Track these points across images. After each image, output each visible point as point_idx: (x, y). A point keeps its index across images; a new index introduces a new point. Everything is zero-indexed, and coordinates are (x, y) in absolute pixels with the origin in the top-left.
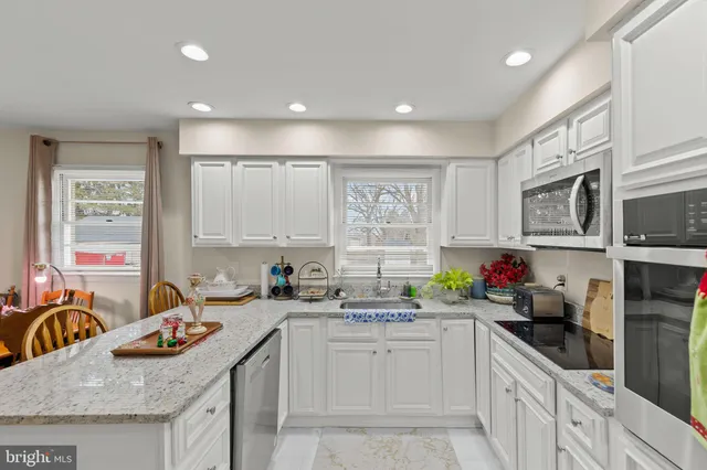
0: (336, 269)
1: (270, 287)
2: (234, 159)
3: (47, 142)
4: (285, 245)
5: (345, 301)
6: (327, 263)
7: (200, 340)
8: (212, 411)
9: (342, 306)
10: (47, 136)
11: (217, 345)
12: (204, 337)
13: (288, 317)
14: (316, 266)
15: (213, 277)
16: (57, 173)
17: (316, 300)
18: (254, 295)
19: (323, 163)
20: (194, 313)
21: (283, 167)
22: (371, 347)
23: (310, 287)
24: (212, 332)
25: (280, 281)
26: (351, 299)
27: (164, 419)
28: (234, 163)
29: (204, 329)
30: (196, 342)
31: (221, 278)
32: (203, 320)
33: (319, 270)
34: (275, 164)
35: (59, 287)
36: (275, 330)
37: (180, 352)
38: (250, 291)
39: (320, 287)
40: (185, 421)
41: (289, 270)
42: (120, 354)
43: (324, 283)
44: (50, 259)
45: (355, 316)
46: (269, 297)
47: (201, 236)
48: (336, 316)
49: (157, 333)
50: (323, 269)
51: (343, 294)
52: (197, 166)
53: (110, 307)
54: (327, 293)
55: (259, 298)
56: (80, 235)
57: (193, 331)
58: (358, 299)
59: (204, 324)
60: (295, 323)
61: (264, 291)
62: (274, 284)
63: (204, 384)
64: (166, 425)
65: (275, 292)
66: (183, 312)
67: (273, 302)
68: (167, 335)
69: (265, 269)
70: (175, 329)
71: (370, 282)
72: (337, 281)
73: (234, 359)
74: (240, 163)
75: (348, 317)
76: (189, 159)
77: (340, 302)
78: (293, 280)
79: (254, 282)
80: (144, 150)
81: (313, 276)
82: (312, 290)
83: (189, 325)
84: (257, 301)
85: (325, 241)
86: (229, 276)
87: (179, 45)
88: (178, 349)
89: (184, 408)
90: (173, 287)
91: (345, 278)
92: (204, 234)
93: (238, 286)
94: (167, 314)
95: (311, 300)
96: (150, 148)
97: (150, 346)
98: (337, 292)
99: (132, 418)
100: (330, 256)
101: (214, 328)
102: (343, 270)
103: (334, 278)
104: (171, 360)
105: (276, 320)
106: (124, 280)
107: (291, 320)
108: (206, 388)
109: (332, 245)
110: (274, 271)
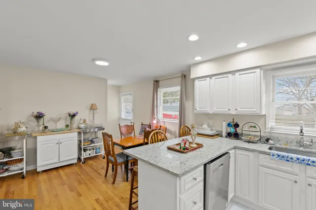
0: (267, 127)
1: (227, 132)
2: (211, 76)
3: (157, 81)
4: (234, 113)
5: (273, 146)
6: (260, 123)
7: (194, 149)
8: (195, 179)
9: (270, 149)
10: (157, 79)
11: (200, 153)
12: (195, 149)
13: (235, 148)
14: (253, 125)
15: (202, 126)
16: (159, 90)
17: (252, 142)
18: (219, 135)
19: (258, 70)
20: (192, 139)
21: (234, 76)
22: (294, 178)
23: (249, 135)
24: (199, 148)
25: (232, 130)
26: (278, 145)
27: (176, 175)
28: (211, 78)
29: (196, 146)
30: (192, 150)
31: (205, 126)
32: (196, 142)
33: (255, 127)
34: (230, 75)
35: (159, 125)
36: (227, 153)
37: (186, 153)
38: (217, 133)
39: (255, 136)
40: (184, 180)
41: (236, 126)
42: (169, 148)
43: (258, 134)
44: (157, 116)
45: (279, 156)
46: (226, 137)
47: (198, 109)
48: (264, 153)
49: (180, 144)
50: (257, 126)
51: (271, 142)
52: (197, 82)
53: (170, 133)
54: (260, 140)
55: (221, 136)
56: (164, 109)
57: (192, 145)
58: (284, 146)
59: (196, 144)
60: (238, 151)
61: (224, 134)
62: (229, 131)
63: (192, 167)
64: (178, 178)
65: (229, 135)
66: (189, 138)
67: (228, 139)
68: (182, 145)
69: (225, 124)
70: (185, 143)
71: (294, 137)
72: (267, 134)
73: (206, 161)
74: (213, 78)
75: (273, 155)
76: (194, 80)
77: (269, 146)
78: (239, 130)
79: (219, 129)
80: (180, 79)
81: (251, 129)
82: (250, 137)
83: (190, 143)
84: (220, 138)
85: (258, 112)
86: (209, 126)
87: (188, 37)
88: (186, 151)
89: (184, 174)
90: (188, 128)
91: (273, 133)
92: (199, 108)
93: (212, 130)
94: (184, 138)
95: (249, 142)
96: (182, 78)
97: (178, 148)
98: (267, 140)
99: (168, 171)
100: (262, 120)
101: (200, 146)
102: (272, 128)
103: (265, 132)
104: (183, 155)
105: (228, 148)
106: (174, 124)
107: (236, 150)
108: (193, 169)
109: (263, 113)
110: (229, 125)
